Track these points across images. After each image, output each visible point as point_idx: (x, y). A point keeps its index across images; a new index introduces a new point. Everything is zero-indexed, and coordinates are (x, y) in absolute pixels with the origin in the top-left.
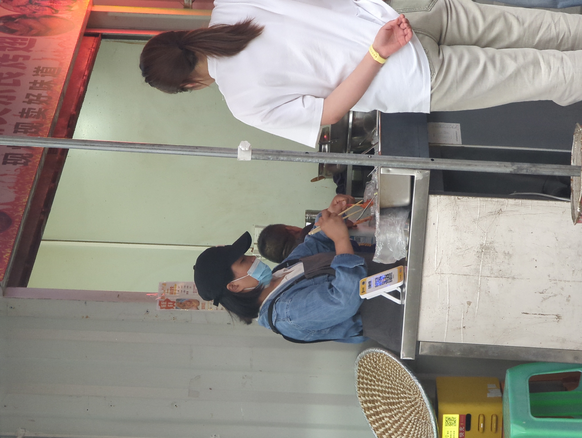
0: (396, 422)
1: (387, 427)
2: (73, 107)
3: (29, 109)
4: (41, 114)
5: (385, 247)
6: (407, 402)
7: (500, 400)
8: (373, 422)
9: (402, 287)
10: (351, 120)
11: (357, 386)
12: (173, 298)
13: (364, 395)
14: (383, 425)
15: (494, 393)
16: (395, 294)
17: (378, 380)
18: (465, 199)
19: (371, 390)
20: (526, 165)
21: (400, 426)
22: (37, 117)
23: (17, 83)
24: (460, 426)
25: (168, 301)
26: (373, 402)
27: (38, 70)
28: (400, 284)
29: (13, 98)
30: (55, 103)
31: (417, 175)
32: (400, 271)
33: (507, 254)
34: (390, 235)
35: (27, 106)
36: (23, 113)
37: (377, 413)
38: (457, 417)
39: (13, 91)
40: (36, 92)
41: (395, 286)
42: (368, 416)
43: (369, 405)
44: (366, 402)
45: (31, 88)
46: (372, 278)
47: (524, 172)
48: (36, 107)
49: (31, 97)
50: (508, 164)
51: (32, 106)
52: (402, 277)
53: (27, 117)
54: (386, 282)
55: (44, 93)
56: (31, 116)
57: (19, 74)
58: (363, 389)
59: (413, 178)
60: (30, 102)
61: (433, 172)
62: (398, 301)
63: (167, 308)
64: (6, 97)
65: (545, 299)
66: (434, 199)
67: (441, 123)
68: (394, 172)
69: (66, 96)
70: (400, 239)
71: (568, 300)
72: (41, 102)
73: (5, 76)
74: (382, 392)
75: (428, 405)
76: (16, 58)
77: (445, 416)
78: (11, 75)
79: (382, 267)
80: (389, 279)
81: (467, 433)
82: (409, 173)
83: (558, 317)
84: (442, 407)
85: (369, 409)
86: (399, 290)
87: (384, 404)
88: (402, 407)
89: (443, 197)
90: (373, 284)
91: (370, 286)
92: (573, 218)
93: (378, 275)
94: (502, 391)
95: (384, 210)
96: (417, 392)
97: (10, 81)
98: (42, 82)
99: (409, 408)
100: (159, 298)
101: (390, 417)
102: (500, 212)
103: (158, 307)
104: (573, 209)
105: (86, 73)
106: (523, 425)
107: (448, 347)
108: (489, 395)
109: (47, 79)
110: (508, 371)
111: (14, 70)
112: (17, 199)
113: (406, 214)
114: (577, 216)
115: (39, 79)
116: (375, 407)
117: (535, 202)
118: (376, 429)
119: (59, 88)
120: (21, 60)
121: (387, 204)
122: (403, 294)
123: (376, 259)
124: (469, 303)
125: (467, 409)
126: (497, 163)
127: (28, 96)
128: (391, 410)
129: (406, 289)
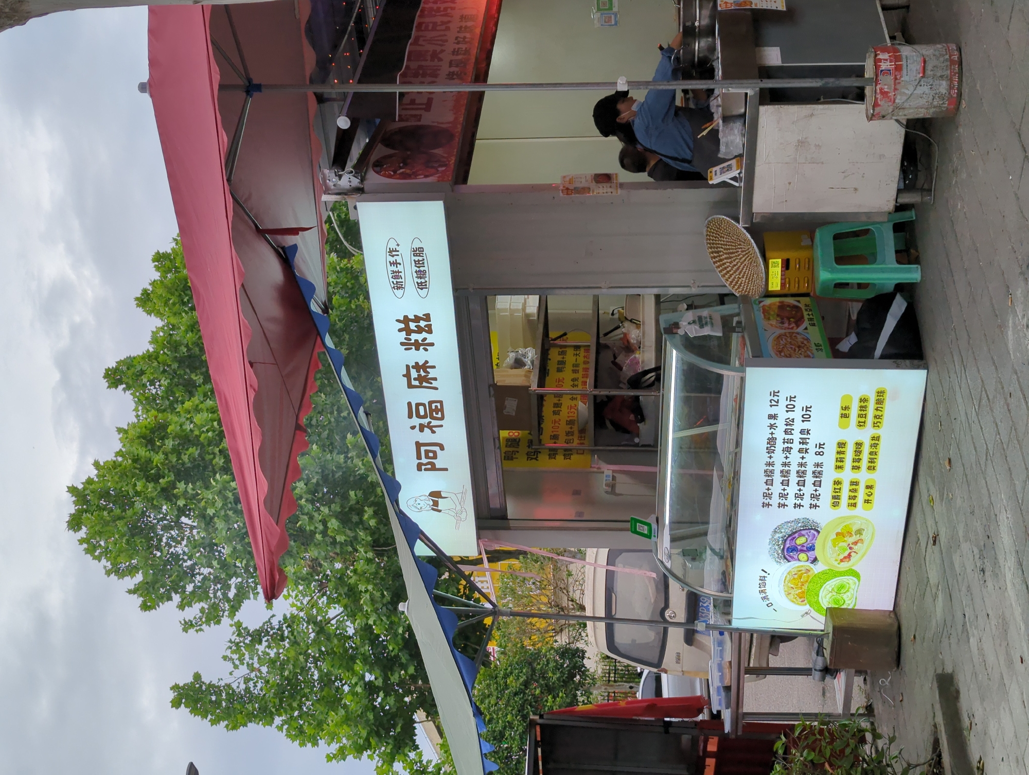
0: (735, 265)
1: (728, 269)
2: (489, 44)
3: (459, 49)
4: (467, 52)
5: (727, 145)
6: (742, 251)
7: (812, 247)
8: (718, 267)
9: (739, 174)
10: (697, 48)
11: (705, 241)
12: (571, 187)
13: (711, 248)
14: (725, 268)
15: (806, 242)
16: (734, 179)
17: (721, 237)
18: (786, 107)
19: (716, 244)
20: (831, 80)
21: (738, 269)
22: (464, 54)
23: (448, 29)
24: (782, 267)
25: (567, 189)
26: (718, 252)
27: (463, 18)
28: (738, 171)
29: (447, 41)
30: (476, 43)
31: (750, 92)
32: (738, 162)
33: (818, 146)
34: (731, 138)
35: (457, 46)
36: (456, 52)
37: (721, 260)
38: (780, 261)
39: (446, 35)
40: (462, 35)
41: (735, 173)
42: (714, 263)
43: (715, 255)
44: (712, 253)
45: (458, 32)
46: (717, 168)
47: (830, 85)
48: (464, 47)
49: (459, 39)
50: (818, 80)
51: (460, 46)
52: (740, 166)
53: (457, 55)
54: (728, 170)
55: (468, 35)
56: (460, 54)
57: (449, 22)
58: (710, 244)
59: (746, 94)
60: (458, 43)
61: (761, 90)
62: (736, 184)
63: (567, 194)
64: (441, 40)
65: (845, 177)
66: (763, 109)
67: (766, 48)
68: (732, 90)
69: (483, 36)
70: (738, 140)
71: (863, 177)
72: (466, 43)
73: (439, 23)
74: (724, 245)
75: (759, 255)
76: (446, 9)
77: (771, 261)
78: (443, 23)
79: (725, 160)
80: (729, 168)
81: (787, 271)
82: (744, 91)
83: (856, 189)
84: (768, 254)
85: (715, 257)
86: (738, 176)
87: (726, 254)
88: (739, 255)
89: (769, 107)
90: (718, 173)
91: (716, 174)
92: (867, 117)
93: (722, 166)
94: (812, 241)
95: (726, 119)
96: (750, 244)
97: (443, 27)
98: (466, 27)
99: (744, 256)
100: (561, 188)
101: (730, 263)
102: (812, 115)
103: (561, 194)
104: (867, 110)
105: (496, 16)
106: (829, 272)
107: (775, 215)
108: (802, 244)
109: (469, 24)
110: (817, 230)
111: (445, 19)
112: (456, 119)
113: (742, 121)
114: (870, 116)
115: (464, 24)
116: (719, 256)
117: (838, 106)
118: (720, 272)
119: (478, 31)
120: (449, 11)
121: (728, 114)
122: (741, 178)
123: (720, 156)
124: (790, 183)
125: (786, 255)
126: (810, 80)
127: (457, 38)
128: (731, 258)
129: (742, 175)
